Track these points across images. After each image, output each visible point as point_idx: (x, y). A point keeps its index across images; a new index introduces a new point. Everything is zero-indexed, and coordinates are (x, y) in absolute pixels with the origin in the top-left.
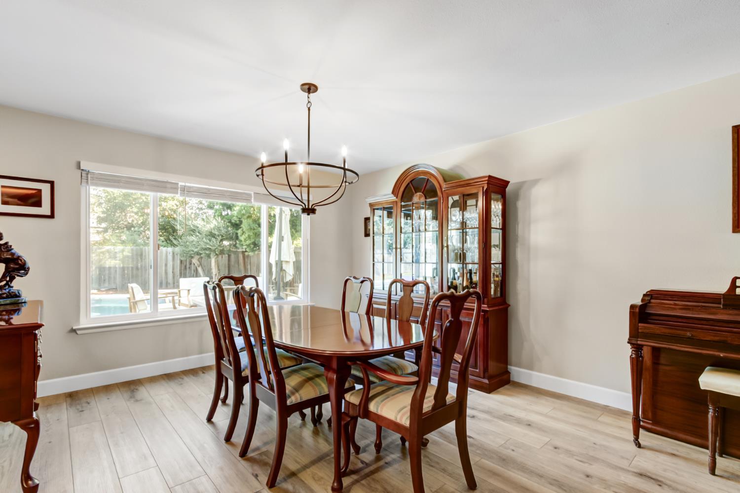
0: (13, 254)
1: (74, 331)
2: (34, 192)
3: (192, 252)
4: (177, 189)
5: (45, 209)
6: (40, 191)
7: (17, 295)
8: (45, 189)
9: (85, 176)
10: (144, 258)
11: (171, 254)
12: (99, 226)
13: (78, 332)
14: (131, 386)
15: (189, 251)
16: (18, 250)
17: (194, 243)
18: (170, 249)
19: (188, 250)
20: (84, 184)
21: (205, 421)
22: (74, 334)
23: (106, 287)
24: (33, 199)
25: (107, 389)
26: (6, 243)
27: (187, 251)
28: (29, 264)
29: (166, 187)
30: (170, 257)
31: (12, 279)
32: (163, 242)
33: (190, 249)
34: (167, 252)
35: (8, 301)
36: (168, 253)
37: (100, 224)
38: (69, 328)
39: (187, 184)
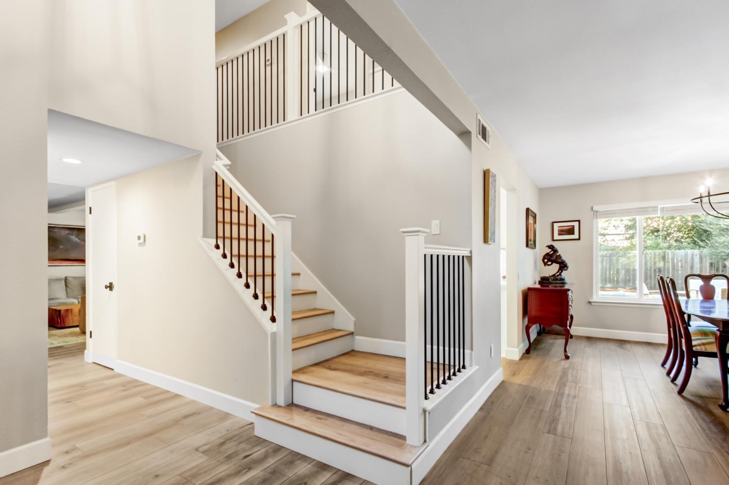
0: (562, 260)
1: (590, 302)
2: (571, 227)
3: (723, 254)
4: (657, 210)
5: (576, 236)
6: (574, 226)
7: (563, 280)
8: (576, 224)
9: (596, 214)
10: (666, 261)
11: (698, 256)
12: (627, 233)
13: (592, 304)
14: (622, 342)
15: (720, 253)
16: (564, 258)
17: (726, 244)
18: (696, 251)
19: (718, 251)
20: (595, 219)
21: (660, 365)
22: (589, 304)
23: (630, 286)
24: (571, 231)
25: (608, 340)
26: (560, 255)
27: (717, 253)
28: (569, 264)
29: (648, 211)
30: (697, 260)
31: (562, 271)
32: (689, 243)
33: (720, 250)
34: (693, 255)
35: (560, 282)
36: (695, 256)
37: (628, 231)
38: (587, 301)
39: (666, 206)
